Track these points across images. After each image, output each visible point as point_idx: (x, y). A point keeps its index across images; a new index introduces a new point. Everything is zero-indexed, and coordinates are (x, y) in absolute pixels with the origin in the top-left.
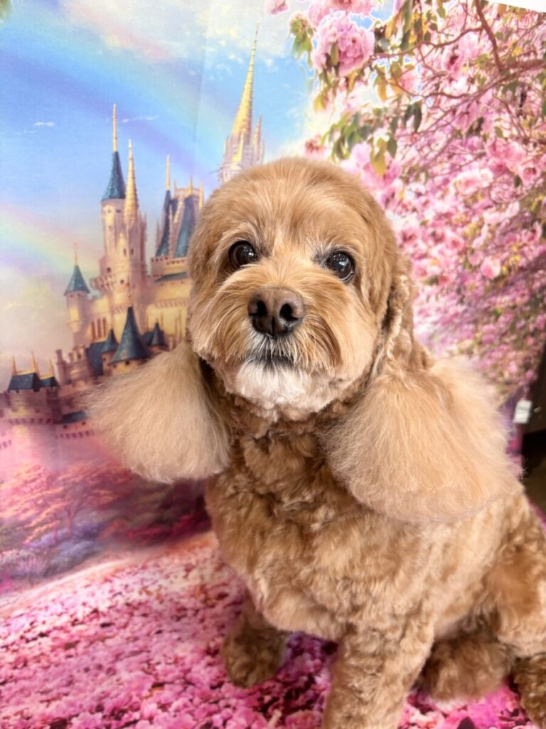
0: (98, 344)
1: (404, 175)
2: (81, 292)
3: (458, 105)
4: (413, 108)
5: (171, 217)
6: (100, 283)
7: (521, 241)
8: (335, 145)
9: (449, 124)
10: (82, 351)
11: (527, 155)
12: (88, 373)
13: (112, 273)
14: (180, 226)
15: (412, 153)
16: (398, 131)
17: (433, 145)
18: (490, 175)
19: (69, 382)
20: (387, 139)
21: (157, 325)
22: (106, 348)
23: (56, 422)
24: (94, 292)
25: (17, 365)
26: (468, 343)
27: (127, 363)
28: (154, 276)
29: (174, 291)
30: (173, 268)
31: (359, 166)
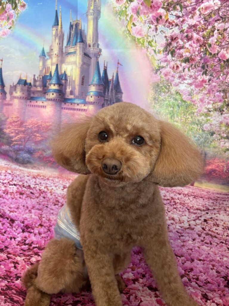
0: (46, 76)
2: (43, 57)
5: (71, 31)
6: (49, 54)
10: (41, 77)
12: (42, 85)
13: (53, 51)
14: (74, 34)
19: (35, 86)
21: (65, 72)
22: (48, 78)
23: (28, 99)
24: (47, 57)
25: (22, 75)
27: (54, 85)
28: (66, 53)
29: (71, 59)
30: (72, 50)
31: (139, 4)
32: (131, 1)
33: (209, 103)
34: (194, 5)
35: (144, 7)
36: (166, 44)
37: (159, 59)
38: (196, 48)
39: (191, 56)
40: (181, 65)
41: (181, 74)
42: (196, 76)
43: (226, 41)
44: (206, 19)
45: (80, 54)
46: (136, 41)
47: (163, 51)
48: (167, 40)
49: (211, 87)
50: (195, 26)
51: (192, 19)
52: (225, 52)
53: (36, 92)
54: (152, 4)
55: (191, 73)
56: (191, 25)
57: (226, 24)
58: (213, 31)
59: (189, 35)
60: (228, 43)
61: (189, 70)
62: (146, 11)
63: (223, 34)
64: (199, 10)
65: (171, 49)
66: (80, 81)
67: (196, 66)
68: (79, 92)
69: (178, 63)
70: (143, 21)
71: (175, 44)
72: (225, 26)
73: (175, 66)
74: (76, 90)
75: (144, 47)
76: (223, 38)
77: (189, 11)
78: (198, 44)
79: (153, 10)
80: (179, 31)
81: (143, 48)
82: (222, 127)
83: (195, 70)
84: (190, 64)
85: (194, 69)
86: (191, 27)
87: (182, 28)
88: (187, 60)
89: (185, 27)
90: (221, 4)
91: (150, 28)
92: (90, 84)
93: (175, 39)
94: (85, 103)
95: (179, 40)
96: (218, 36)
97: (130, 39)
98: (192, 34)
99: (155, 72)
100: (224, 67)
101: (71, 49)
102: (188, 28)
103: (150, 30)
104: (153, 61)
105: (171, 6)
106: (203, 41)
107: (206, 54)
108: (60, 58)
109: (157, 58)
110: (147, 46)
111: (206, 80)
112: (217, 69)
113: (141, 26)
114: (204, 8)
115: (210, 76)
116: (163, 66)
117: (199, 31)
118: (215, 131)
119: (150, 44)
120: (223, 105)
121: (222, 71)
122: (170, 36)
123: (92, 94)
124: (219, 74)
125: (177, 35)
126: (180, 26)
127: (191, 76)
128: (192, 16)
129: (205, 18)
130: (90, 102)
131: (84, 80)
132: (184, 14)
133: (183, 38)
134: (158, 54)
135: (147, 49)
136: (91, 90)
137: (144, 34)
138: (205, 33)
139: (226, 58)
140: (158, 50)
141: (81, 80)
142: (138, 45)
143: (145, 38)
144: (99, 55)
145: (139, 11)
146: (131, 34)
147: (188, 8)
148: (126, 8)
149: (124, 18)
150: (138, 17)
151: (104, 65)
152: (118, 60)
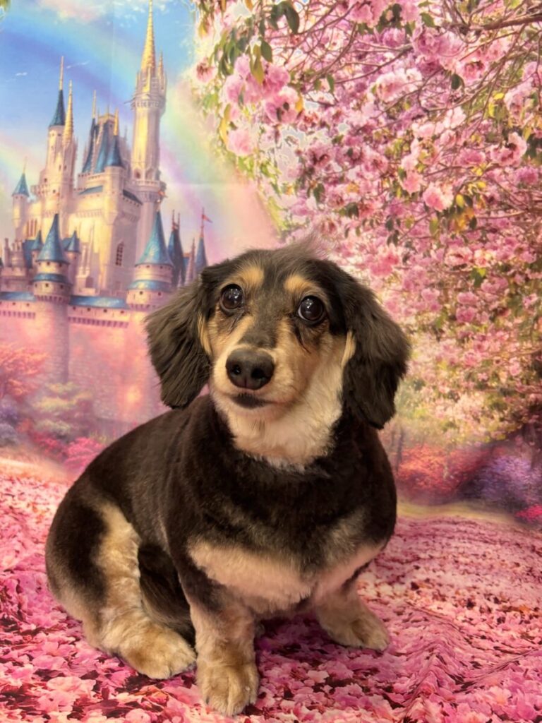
0: (30, 241)
2: (22, 195)
4: (281, 8)
5: (94, 140)
6: (38, 190)
7: (488, 160)
8: (219, 64)
10: (20, 244)
11: (467, 46)
12: (23, 263)
13: (48, 183)
14: (100, 147)
16: (267, 33)
18: (419, 76)
19: (10, 266)
20: (259, 44)
21: (75, 233)
22: (35, 246)
24: (32, 197)
26: (433, 316)
27: (49, 264)
28: (79, 189)
29: (92, 202)
30: (92, 183)
31: (242, 78)
32: (227, 73)
33: (408, 313)
34: (361, 78)
35: (252, 84)
36: (301, 170)
37: (286, 207)
38: (372, 181)
39: (362, 200)
40: (340, 222)
41: (342, 242)
42: (375, 247)
43: (439, 163)
44: (392, 114)
45: (113, 193)
46: (237, 163)
47: (296, 188)
48: (302, 160)
49: (412, 276)
50: (366, 129)
51: (358, 111)
52: (438, 191)
53: (14, 280)
54: (266, 77)
55: (363, 239)
56: (357, 126)
57: (439, 123)
58: (409, 143)
59: (355, 151)
60: (442, 168)
61: (358, 233)
62: (254, 94)
63: (431, 147)
64: (373, 90)
65: (315, 182)
66: (112, 255)
67: (375, 224)
68: (109, 280)
69: (334, 217)
70: (251, 118)
71: (323, 170)
72: (434, 130)
73: (327, 224)
74: (100, 277)
75: (254, 178)
76: (433, 155)
77: (350, 91)
78: (377, 173)
79: (269, 91)
80: (330, 140)
81: (251, 179)
82: (440, 370)
83: (371, 232)
84: (361, 219)
85: (368, 230)
86: (358, 131)
87: (336, 131)
88: (353, 210)
89: (342, 129)
90: (423, 80)
91: (263, 131)
92: (137, 262)
93: (322, 158)
94: (124, 308)
95: (332, 162)
96: (420, 153)
97: (224, 161)
98: (361, 148)
99: (279, 237)
100: (439, 227)
101: (92, 180)
102: (350, 133)
103: (263, 136)
104: (273, 211)
105: (308, 81)
106: (386, 165)
107: (395, 194)
108: (63, 201)
109: (281, 205)
110: (259, 175)
111: (397, 256)
112: (422, 231)
113: (247, 129)
114: (384, 85)
115: (407, 246)
116: (297, 224)
117: (378, 142)
118: (426, 378)
119: (264, 170)
120: (441, 319)
121: (434, 238)
122: (310, 150)
123: (142, 285)
124: (429, 244)
125: (325, 149)
126: (332, 128)
127: (362, 248)
128: (358, 105)
129: (388, 111)
130: (137, 306)
131: (123, 254)
132: (338, 99)
133: (340, 156)
134: (283, 195)
135: (259, 182)
136: (139, 278)
137: (252, 147)
138: (391, 146)
139: (442, 205)
140: (284, 184)
141: (115, 252)
142: (241, 174)
143: (255, 156)
144: (161, 198)
145: (244, 94)
146: (225, 148)
147: (347, 85)
148: (217, 89)
149: (214, 112)
150: (242, 108)
151: (173, 219)
152: (203, 209)
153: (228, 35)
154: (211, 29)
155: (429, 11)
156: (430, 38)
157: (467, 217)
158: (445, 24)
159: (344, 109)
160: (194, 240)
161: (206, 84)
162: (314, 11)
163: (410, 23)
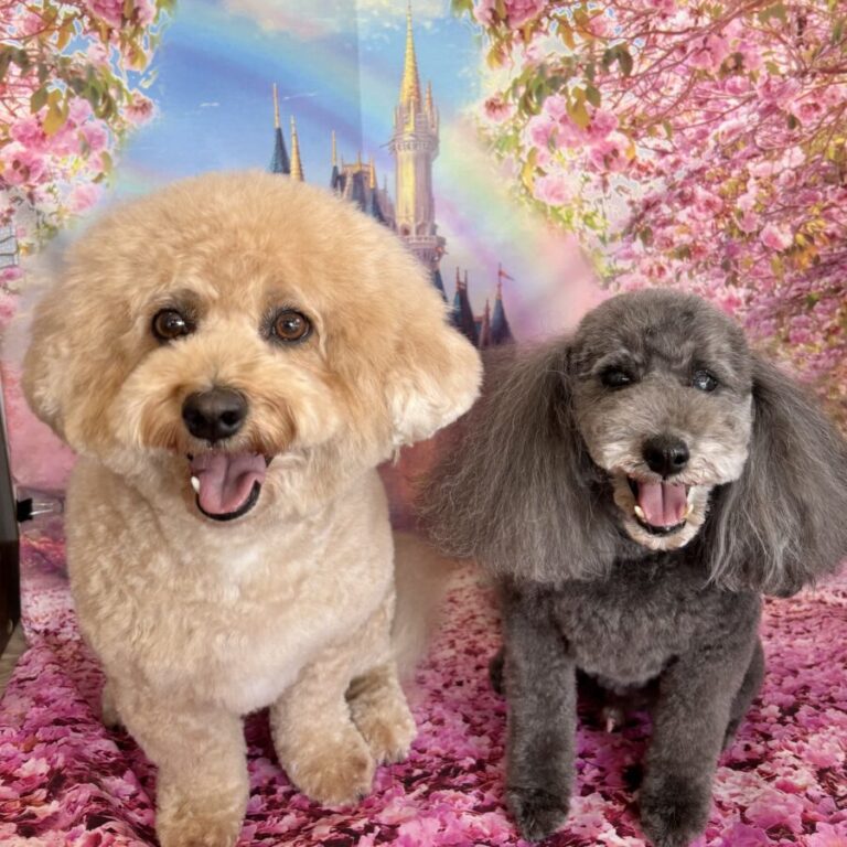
1: (625, 127)
3: (687, 41)
4: (614, 52)
7: (825, 200)
8: (520, 100)
9: (681, 63)
15: (629, 100)
16: (597, 79)
17: (662, 90)
20: (584, 87)
31: (553, 119)
32: (532, 113)
34: (702, 124)
35: (568, 127)
36: (631, 218)
37: (610, 253)
38: (705, 221)
39: (694, 242)
40: (670, 265)
43: (778, 203)
44: (726, 154)
46: (549, 213)
47: (623, 235)
48: (635, 210)
50: (700, 171)
51: (697, 158)
52: (776, 230)
54: (591, 122)
55: (696, 282)
57: (777, 162)
58: (745, 182)
59: (686, 192)
60: (780, 207)
61: (691, 276)
62: (572, 138)
63: (770, 186)
64: (716, 138)
65: (642, 226)
67: (709, 265)
69: (663, 260)
70: (567, 164)
72: (773, 169)
73: (655, 268)
75: (572, 229)
76: (772, 195)
77: (690, 138)
78: (711, 213)
79: (594, 137)
80: (666, 187)
81: (569, 231)
83: (705, 274)
84: (694, 261)
85: (702, 272)
86: (693, 174)
87: (673, 179)
88: (685, 253)
89: (679, 176)
90: (760, 120)
91: (587, 180)
95: (663, 206)
96: (758, 192)
97: (530, 210)
98: (693, 189)
99: (601, 284)
100: (782, 267)
102: (685, 177)
103: (587, 184)
105: (640, 126)
106: (721, 205)
107: (731, 234)
109: (606, 252)
110: (581, 227)
111: (739, 299)
112: (764, 271)
113: (562, 176)
115: (748, 288)
116: (622, 269)
117: (711, 182)
119: (589, 221)
121: (777, 277)
122: (644, 200)
124: (772, 284)
125: (659, 196)
126: (669, 176)
128: (698, 152)
129: (723, 152)
132: (677, 146)
133: (671, 199)
134: (609, 244)
135: (581, 234)
137: (571, 197)
138: (725, 186)
139: (782, 244)
142: (555, 225)
143: (575, 206)
144: (440, 255)
145: (555, 137)
146: (531, 196)
147: (687, 132)
148: (517, 130)
149: (513, 156)
150: (553, 152)
151: (458, 278)
152: (500, 265)
153: (534, 69)
154: (509, 59)
155: (774, 60)
156: (775, 85)
157: (810, 255)
158: (790, 73)
159: (684, 157)
160: (487, 301)
161: (500, 123)
162: (649, 54)
163: (754, 70)
